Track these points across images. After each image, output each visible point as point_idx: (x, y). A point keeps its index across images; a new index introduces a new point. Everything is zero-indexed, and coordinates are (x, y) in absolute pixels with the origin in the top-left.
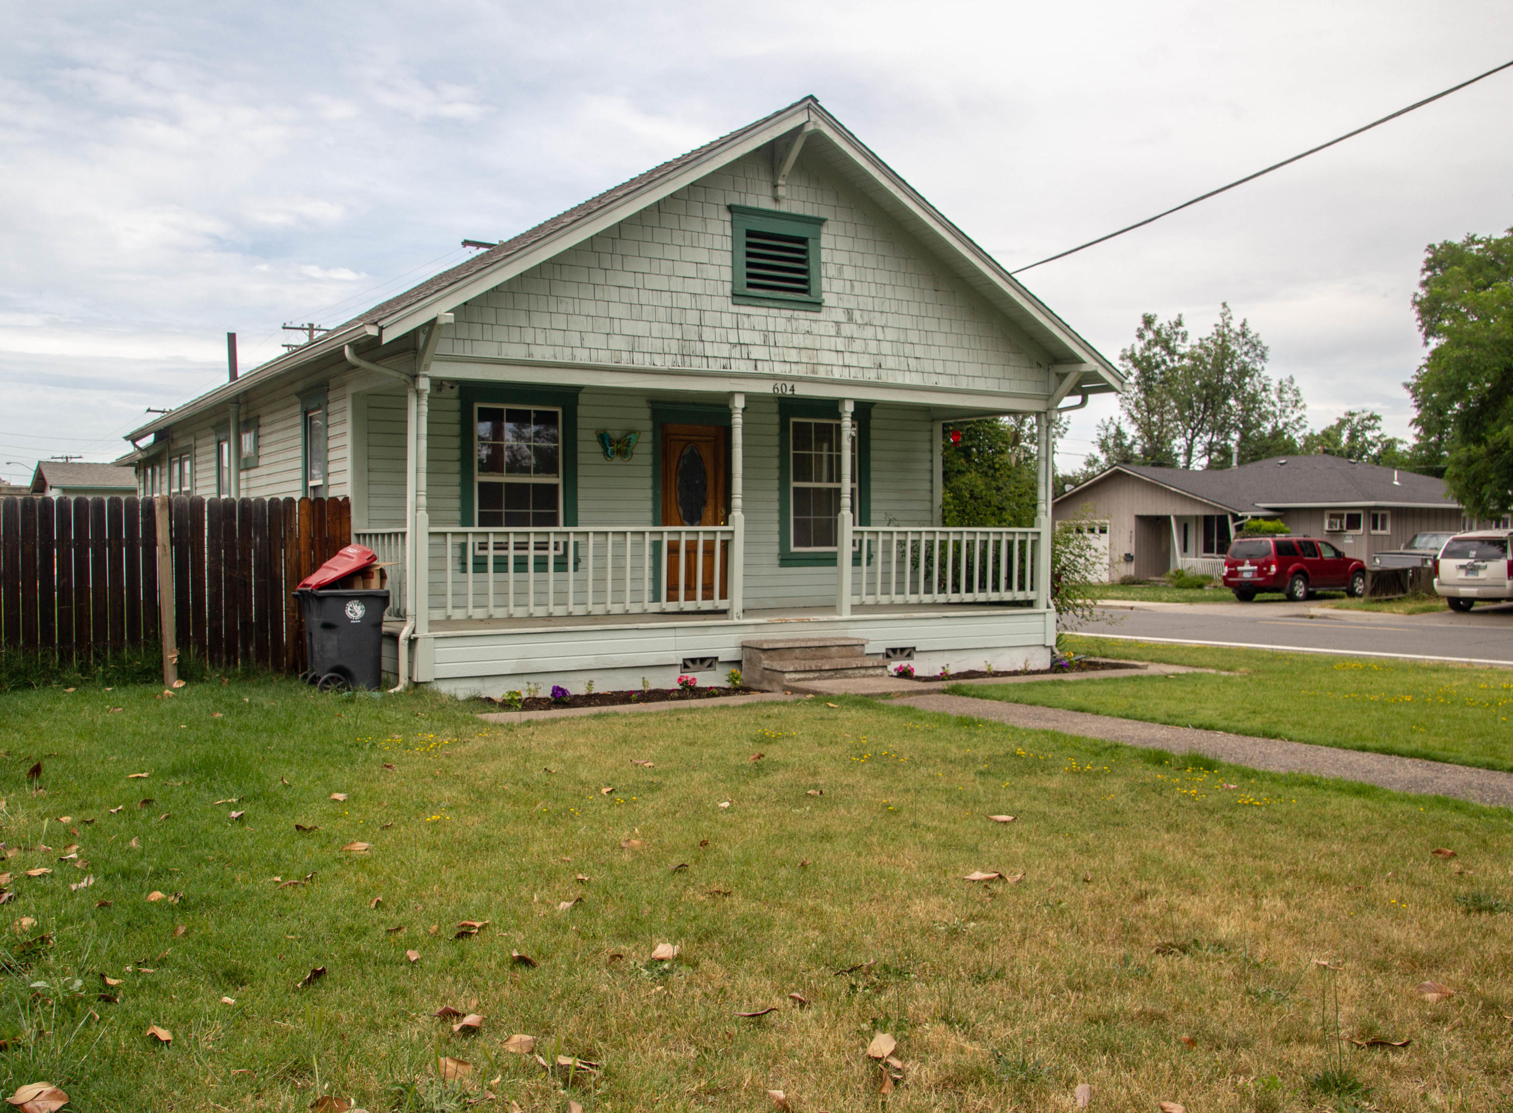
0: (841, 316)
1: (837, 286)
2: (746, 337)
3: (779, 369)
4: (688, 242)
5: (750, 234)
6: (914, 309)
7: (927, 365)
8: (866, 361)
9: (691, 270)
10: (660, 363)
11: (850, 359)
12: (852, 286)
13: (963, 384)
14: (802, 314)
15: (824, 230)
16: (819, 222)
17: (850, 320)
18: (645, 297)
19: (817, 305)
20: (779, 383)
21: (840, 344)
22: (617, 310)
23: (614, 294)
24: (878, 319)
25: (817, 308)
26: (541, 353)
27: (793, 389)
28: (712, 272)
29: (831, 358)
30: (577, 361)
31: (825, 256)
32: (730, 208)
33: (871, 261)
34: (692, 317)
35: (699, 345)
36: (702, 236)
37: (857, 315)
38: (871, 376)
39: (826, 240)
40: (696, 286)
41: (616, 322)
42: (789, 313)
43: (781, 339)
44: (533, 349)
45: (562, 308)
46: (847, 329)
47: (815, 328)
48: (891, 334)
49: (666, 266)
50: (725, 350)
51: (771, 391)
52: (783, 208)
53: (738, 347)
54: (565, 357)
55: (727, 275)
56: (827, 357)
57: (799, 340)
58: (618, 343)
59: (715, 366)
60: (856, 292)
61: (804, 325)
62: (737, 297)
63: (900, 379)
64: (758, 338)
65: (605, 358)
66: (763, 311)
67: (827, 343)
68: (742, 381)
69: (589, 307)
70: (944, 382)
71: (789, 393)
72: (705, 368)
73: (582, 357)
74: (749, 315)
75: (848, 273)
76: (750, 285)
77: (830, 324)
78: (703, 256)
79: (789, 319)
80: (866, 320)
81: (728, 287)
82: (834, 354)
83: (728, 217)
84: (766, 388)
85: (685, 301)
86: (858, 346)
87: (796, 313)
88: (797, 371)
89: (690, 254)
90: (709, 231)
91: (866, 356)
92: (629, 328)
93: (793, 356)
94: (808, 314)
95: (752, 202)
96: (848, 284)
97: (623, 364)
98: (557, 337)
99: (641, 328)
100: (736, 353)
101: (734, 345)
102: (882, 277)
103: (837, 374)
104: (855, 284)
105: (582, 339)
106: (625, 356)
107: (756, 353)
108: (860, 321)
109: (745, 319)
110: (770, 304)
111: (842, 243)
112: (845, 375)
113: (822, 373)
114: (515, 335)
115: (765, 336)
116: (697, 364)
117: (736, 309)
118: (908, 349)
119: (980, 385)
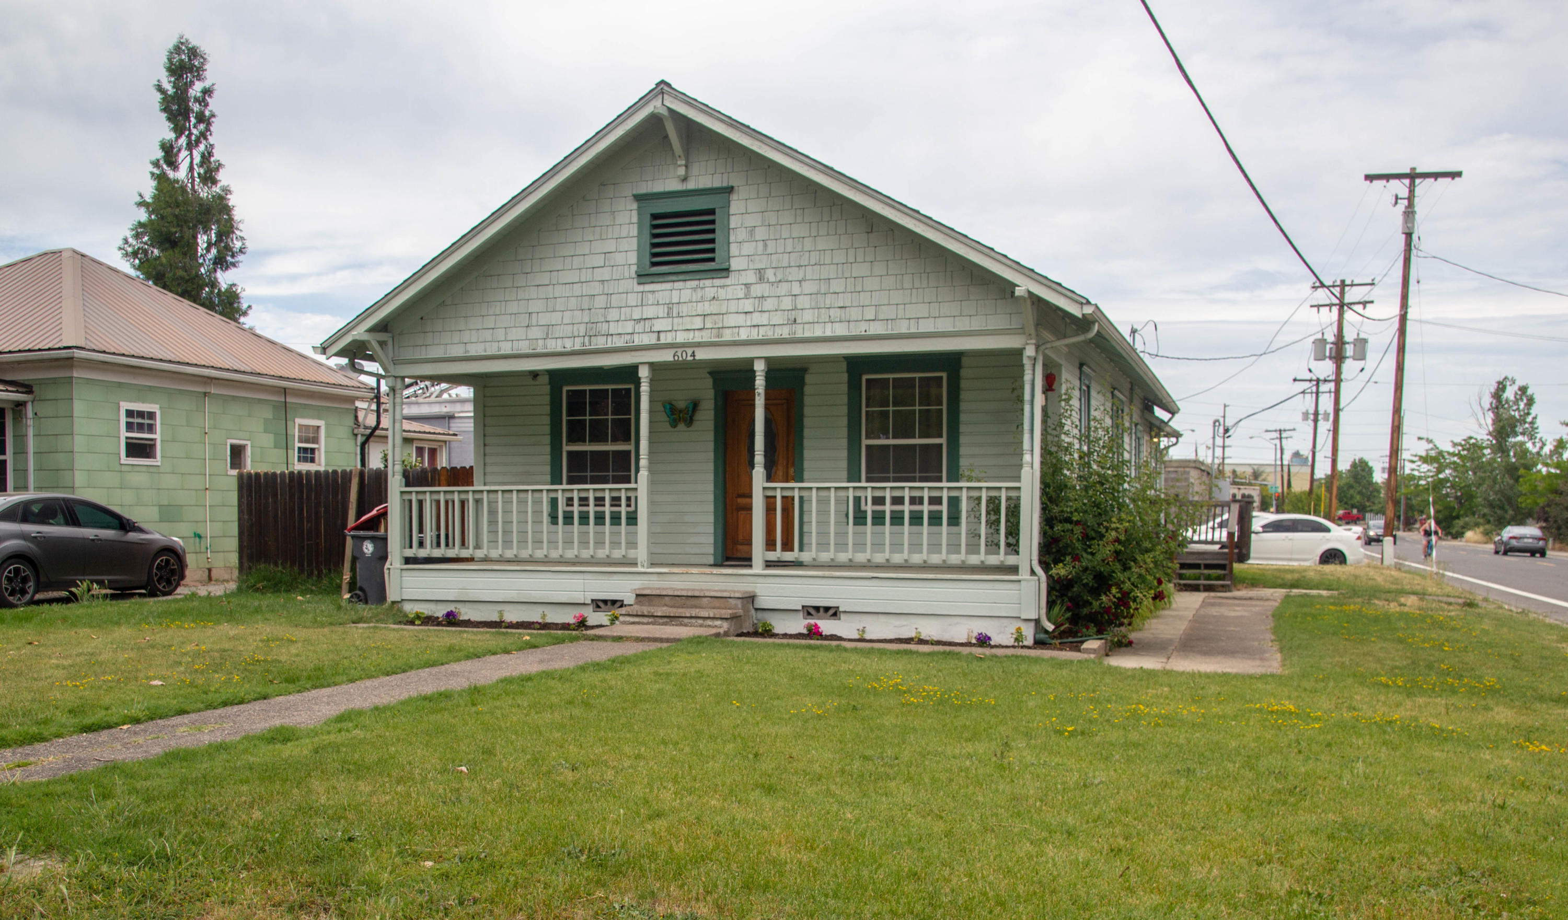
0: (751, 277)
1: (748, 248)
2: (649, 312)
3: (681, 338)
4: (597, 237)
5: (655, 217)
6: (840, 257)
7: (854, 314)
8: (777, 318)
9: (598, 260)
10: (569, 345)
11: (757, 318)
12: (765, 246)
13: (903, 327)
14: (708, 283)
15: (734, 197)
16: (730, 190)
17: (761, 279)
18: (559, 291)
19: (725, 271)
20: (680, 351)
21: (748, 305)
22: (535, 306)
23: (533, 293)
24: (795, 274)
25: (724, 274)
26: (476, 350)
27: (693, 355)
28: (619, 258)
29: (740, 320)
30: (502, 352)
31: (734, 222)
32: (638, 198)
33: (787, 217)
34: (600, 302)
35: (605, 326)
36: (610, 229)
37: (770, 274)
38: (785, 332)
39: (736, 205)
40: (605, 274)
41: (534, 316)
42: (694, 283)
43: (684, 309)
44: (469, 347)
45: (491, 312)
46: (757, 290)
47: (722, 293)
48: (809, 287)
49: (577, 262)
50: (629, 327)
51: (671, 359)
52: (691, 185)
53: (642, 322)
54: (492, 350)
55: (633, 258)
56: (732, 320)
57: (701, 308)
58: (535, 333)
59: (619, 342)
60: (769, 251)
61: (710, 292)
62: (643, 277)
63: (818, 332)
64: (662, 311)
65: (524, 347)
66: (668, 286)
67: (733, 307)
68: (644, 353)
69: (513, 307)
70: (876, 329)
71: (689, 358)
72: (609, 345)
73: (506, 349)
74: (654, 292)
75: (761, 233)
76: (654, 264)
77: (739, 287)
78: (610, 246)
79: (694, 289)
80: (779, 277)
81: (634, 268)
82: (744, 315)
83: (635, 206)
84: (666, 356)
85: (596, 288)
86: (769, 304)
87: (702, 282)
88: (698, 337)
89: (599, 246)
90: (617, 223)
91: (779, 313)
92: (544, 319)
93: (698, 322)
94: (715, 281)
95: (659, 186)
96: (761, 244)
97: (539, 350)
98: (488, 335)
99: (555, 318)
100: (639, 327)
101: (638, 321)
102: (799, 230)
103: (744, 335)
104: (769, 243)
105: (506, 334)
106: (541, 342)
107: (659, 325)
108: (772, 279)
109: (650, 295)
110: (674, 278)
111: (753, 206)
112: (754, 335)
113: (728, 336)
114: (456, 337)
115: (669, 309)
116: (600, 343)
117: (641, 288)
118: (829, 300)
119: (926, 326)
